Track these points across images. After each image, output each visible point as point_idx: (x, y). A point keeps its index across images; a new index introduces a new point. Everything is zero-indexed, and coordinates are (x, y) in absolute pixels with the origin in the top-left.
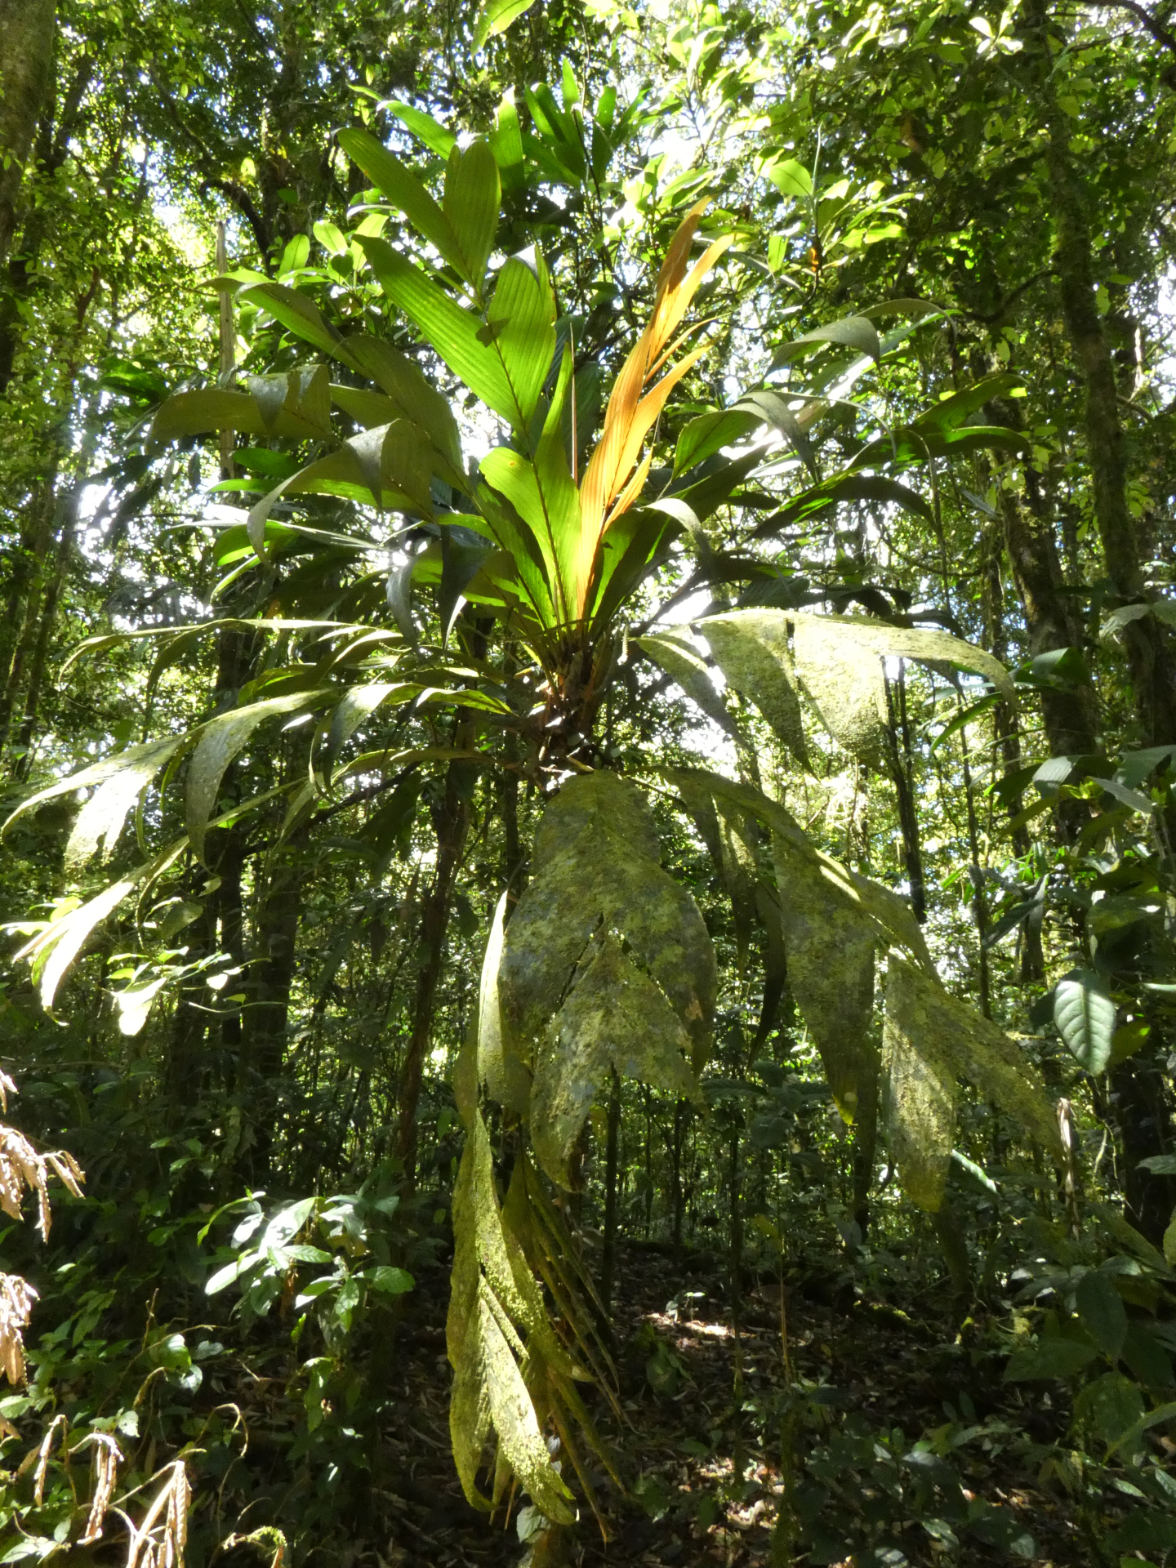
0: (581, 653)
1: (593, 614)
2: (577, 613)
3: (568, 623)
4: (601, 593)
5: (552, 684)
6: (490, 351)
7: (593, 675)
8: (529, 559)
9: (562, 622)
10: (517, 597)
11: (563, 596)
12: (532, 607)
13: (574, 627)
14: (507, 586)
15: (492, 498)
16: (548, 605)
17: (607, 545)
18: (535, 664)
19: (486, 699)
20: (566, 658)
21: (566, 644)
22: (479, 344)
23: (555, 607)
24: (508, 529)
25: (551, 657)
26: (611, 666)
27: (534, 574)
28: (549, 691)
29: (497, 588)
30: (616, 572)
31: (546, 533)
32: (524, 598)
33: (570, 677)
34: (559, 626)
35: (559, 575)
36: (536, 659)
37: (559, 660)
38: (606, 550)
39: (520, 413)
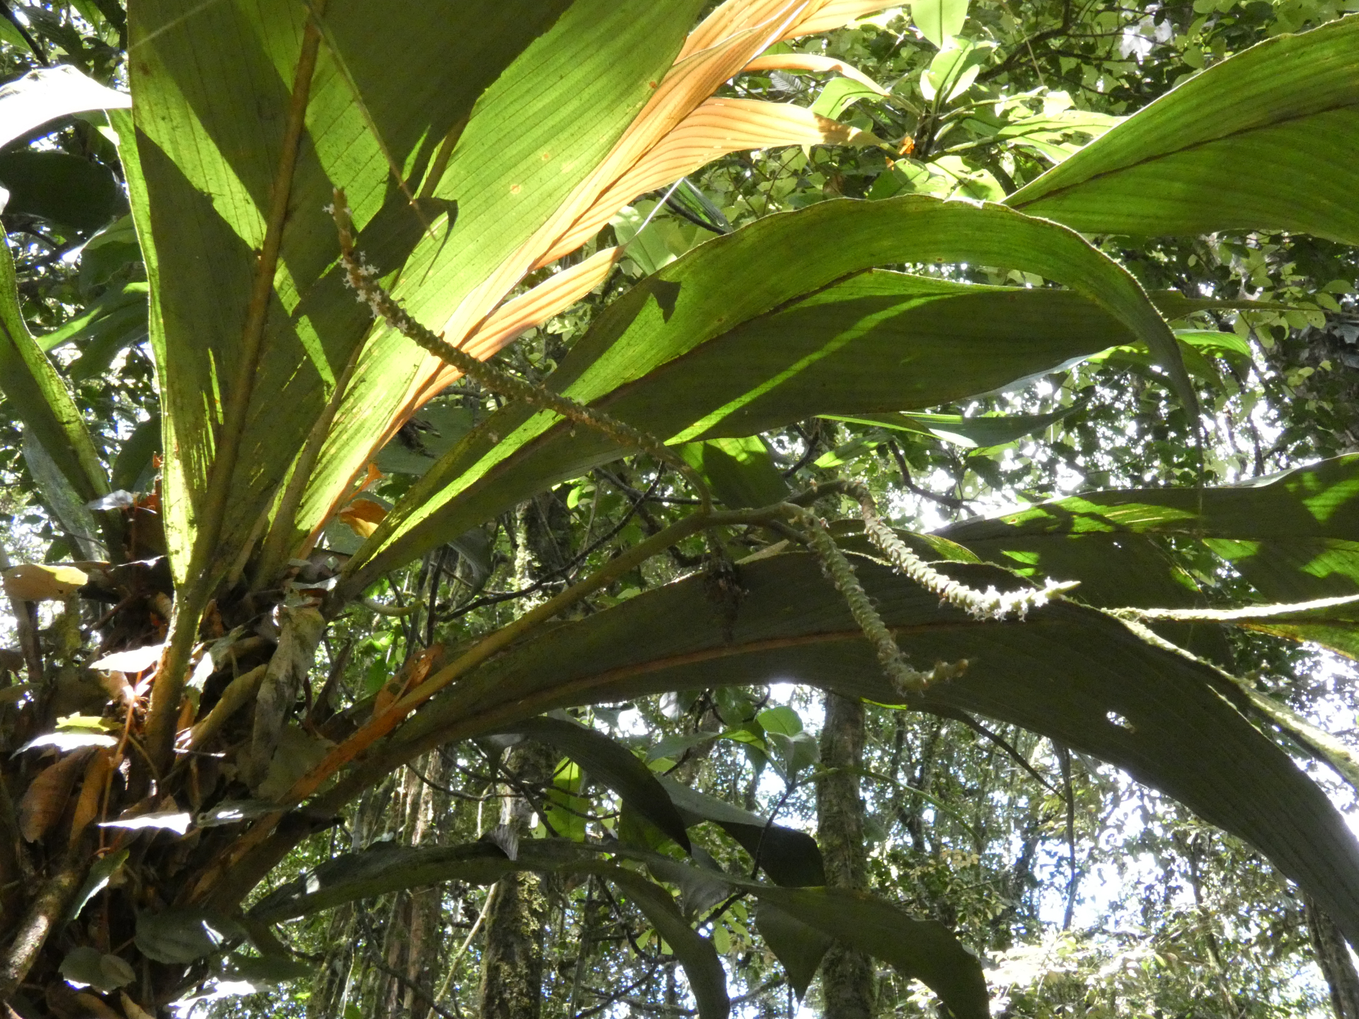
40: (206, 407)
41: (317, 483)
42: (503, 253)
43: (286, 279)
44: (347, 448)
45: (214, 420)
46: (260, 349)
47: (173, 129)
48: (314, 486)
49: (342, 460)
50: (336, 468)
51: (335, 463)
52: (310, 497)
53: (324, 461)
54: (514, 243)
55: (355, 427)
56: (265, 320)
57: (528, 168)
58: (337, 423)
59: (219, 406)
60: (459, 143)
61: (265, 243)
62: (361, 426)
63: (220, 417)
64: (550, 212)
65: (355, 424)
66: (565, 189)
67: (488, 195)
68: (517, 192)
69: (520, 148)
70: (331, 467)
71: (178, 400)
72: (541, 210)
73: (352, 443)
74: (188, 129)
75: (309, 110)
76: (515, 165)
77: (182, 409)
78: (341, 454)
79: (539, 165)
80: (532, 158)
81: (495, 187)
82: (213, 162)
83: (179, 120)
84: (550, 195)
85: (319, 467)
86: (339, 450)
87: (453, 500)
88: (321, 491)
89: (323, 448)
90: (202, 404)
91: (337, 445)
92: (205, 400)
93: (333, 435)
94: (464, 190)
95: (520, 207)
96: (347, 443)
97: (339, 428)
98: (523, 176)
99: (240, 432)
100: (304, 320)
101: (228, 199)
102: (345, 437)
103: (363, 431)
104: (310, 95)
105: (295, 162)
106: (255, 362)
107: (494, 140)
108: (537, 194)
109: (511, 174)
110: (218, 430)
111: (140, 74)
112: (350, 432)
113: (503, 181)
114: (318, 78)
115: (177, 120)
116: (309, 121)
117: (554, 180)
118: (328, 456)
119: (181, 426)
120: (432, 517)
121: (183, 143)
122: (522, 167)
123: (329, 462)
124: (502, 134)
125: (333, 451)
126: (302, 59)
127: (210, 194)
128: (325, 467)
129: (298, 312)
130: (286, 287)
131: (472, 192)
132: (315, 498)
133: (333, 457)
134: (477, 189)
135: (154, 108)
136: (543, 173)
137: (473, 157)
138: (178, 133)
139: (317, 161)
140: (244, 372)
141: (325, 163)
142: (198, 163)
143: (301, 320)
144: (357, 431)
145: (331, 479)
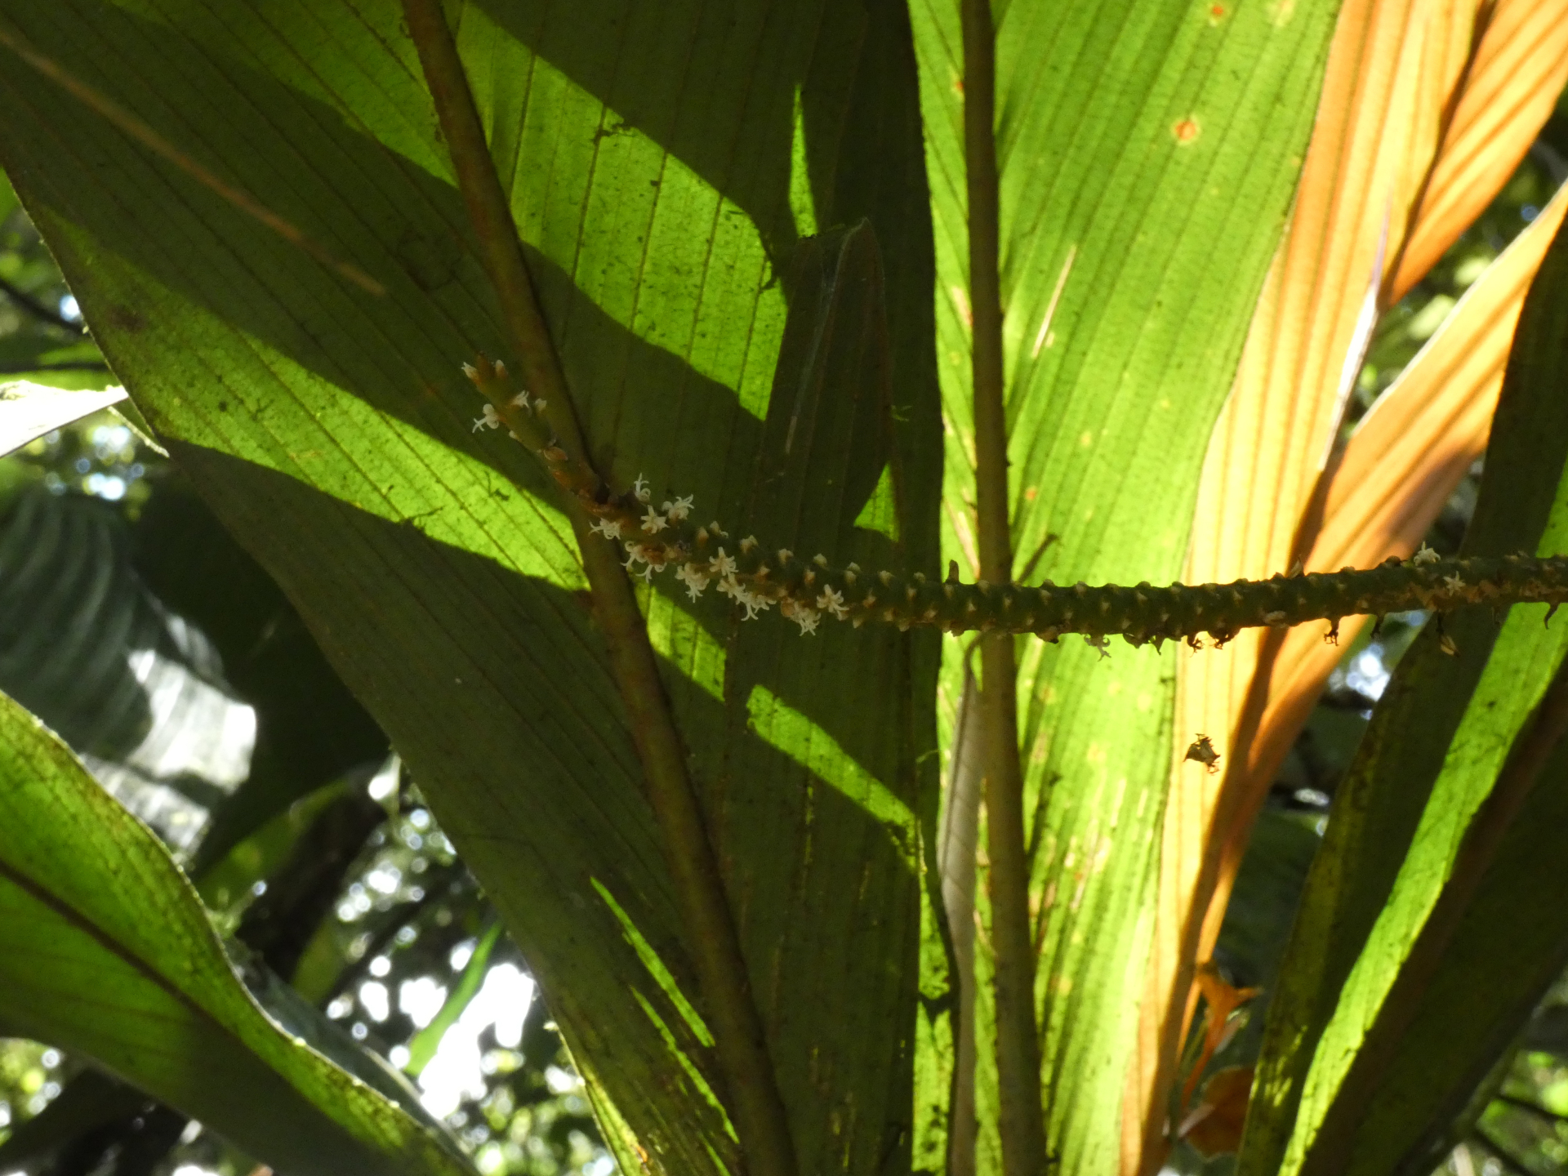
40: (658, 1022)
41: (1064, 1082)
42: (1240, 300)
43: (674, 628)
44: (1095, 964)
45: (688, 1043)
46: (703, 822)
47: (254, 418)
48: (1062, 1094)
49: (1096, 998)
50: (1093, 1025)
51: (1084, 1012)
52: (1064, 1126)
53: (1056, 1020)
54: (1253, 260)
55: (1089, 902)
56: (680, 751)
57: (1191, 65)
58: (1044, 914)
59: (683, 1007)
60: (1000, 99)
61: (588, 570)
62: (1104, 892)
63: (699, 1029)
64: (1298, 139)
65: (1087, 893)
66: (1307, 61)
67: (1128, 180)
68: (1192, 135)
69: (1144, 29)
70: (1079, 1029)
71: (591, 1036)
72: (1275, 147)
73: (1102, 943)
74: (285, 402)
75: (519, 215)
76: (1155, 73)
77: (608, 1054)
78: (1089, 985)
79: (1211, 44)
80: (1188, 36)
81: (1135, 152)
82: (377, 446)
83: (257, 392)
84: (1278, 98)
85: (1052, 1041)
86: (1079, 976)
87: (1406, 970)
88: (1083, 1101)
89: (1040, 989)
90: (645, 1019)
91: (1069, 966)
92: (649, 1009)
93: (1048, 946)
94: (1066, 201)
95: (1219, 169)
96: (1088, 950)
97: (1055, 922)
98: (1190, 90)
99: (760, 1044)
100: (760, 700)
101: (453, 514)
102: (1077, 938)
103: (1113, 903)
104: (503, 177)
105: (553, 349)
106: (708, 860)
107: (1077, 43)
108: (1244, 113)
109: (1157, 102)
110: (709, 1063)
111: (124, 335)
112: (1084, 918)
113: (1148, 128)
114: (498, 130)
115: (255, 395)
116: (530, 235)
117: (1267, 57)
118: (1060, 1006)
119: (627, 1097)
120: (1376, 1039)
121: (291, 439)
122: (1173, 70)
123: (1070, 1017)
124: (1086, 21)
125: (1065, 985)
126: (440, 108)
127: (409, 522)
128: (1066, 1035)
129: (737, 689)
130: (685, 648)
131: (1088, 194)
132: (1078, 1121)
133: (1074, 1002)
134: (1094, 182)
135: (192, 394)
136: (1231, 56)
137: (1048, 112)
138: (270, 422)
139: (599, 319)
140: (696, 898)
141: (620, 314)
142: (345, 465)
143: (752, 705)
144: (1100, 908)
145: (1092, 1058)
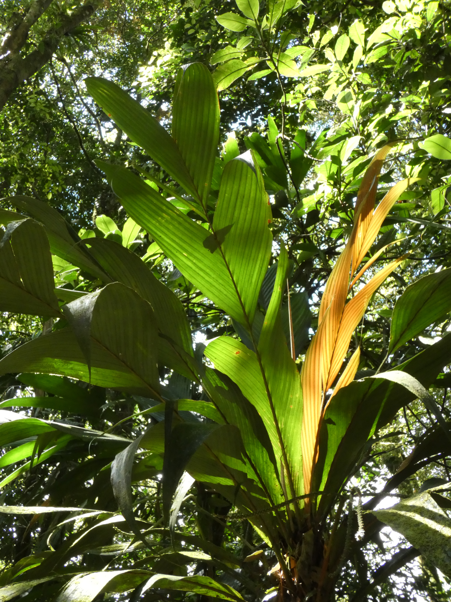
0: (311, 532)
1: (322, 488)
2: (304, 488)
3: (296, 499)
4: (327, 470)
5: (284, 567)
6: (216, 256)
7: (326, 556)
8: (256, 440)
9: (290, 497)
10: (246, 475)
11: (290, 475)
12: (260, 486)
13: (302, 503)
14: (235, 464)
15: (220, 383)
16: (276, 485)
17: (330, 421)
18: (265, 546)
19: (216, 584)
20: (296, 538)
21: (295, 523)
22: (205, 251)
23: (283, 486)
24: (235, 411)
25: (281, 537)
26: (347, 543)
27: (261, 456)
28: (281, 575)
29: (225, 466)
30: (340, 447)
31: (271, 416)
32: (251, 475)
33: (302, 558)
34: (287, 503)
35: (284, 455)
36: (267, 540)
37: (289, 541)
38: (330, 427)
39: (244, 308)
68: (292, 407)
80: (289, 399)
98: (291, 403)
109: (288, 404)
136: (294, 400)
